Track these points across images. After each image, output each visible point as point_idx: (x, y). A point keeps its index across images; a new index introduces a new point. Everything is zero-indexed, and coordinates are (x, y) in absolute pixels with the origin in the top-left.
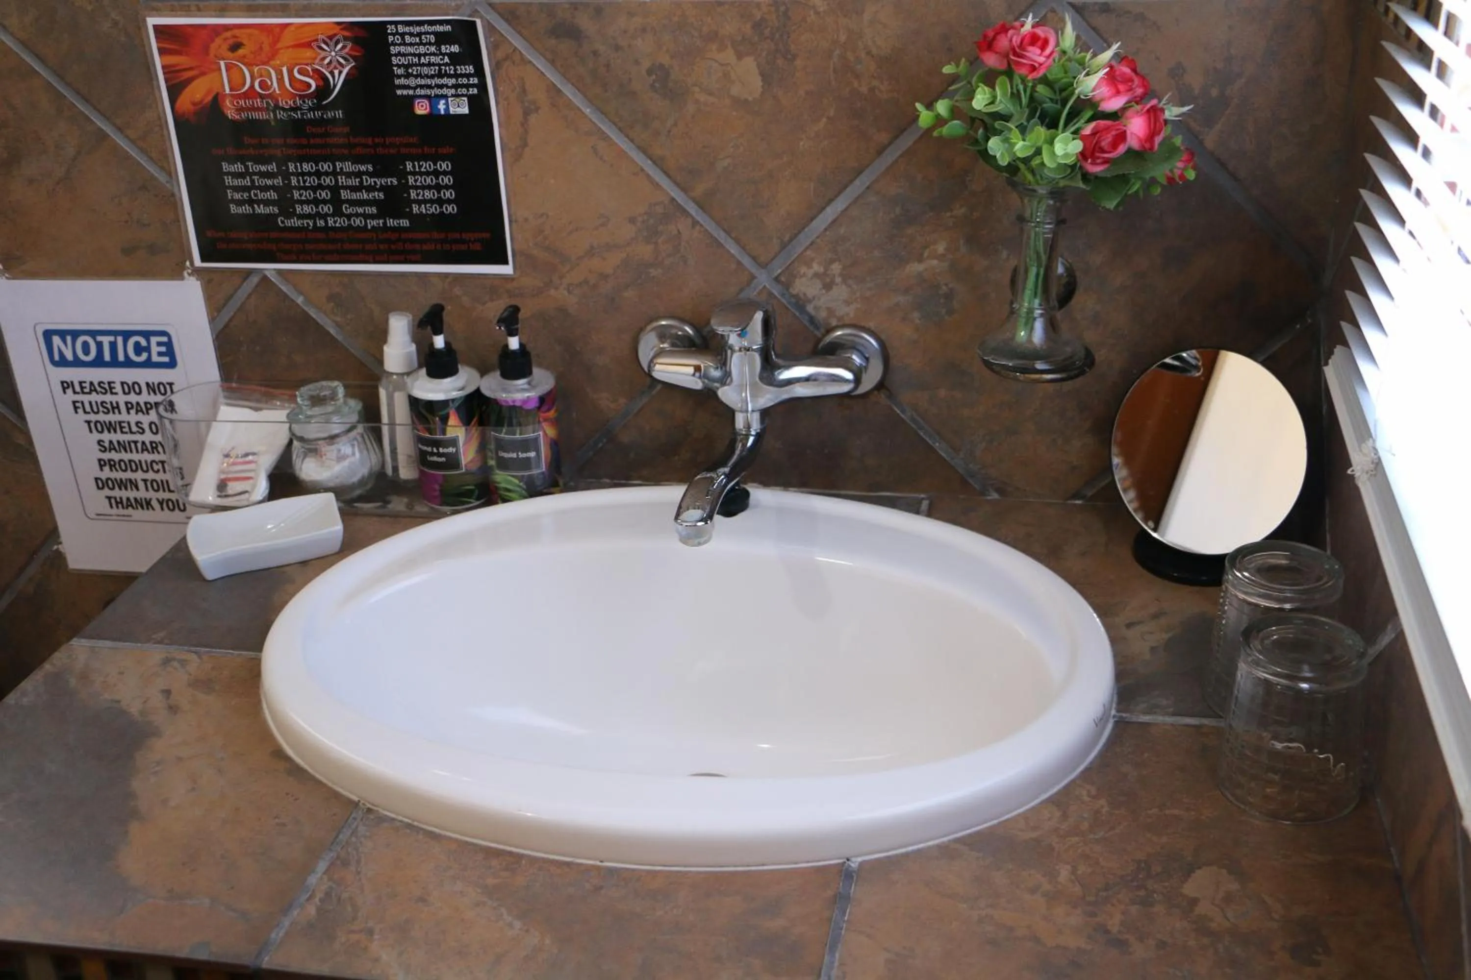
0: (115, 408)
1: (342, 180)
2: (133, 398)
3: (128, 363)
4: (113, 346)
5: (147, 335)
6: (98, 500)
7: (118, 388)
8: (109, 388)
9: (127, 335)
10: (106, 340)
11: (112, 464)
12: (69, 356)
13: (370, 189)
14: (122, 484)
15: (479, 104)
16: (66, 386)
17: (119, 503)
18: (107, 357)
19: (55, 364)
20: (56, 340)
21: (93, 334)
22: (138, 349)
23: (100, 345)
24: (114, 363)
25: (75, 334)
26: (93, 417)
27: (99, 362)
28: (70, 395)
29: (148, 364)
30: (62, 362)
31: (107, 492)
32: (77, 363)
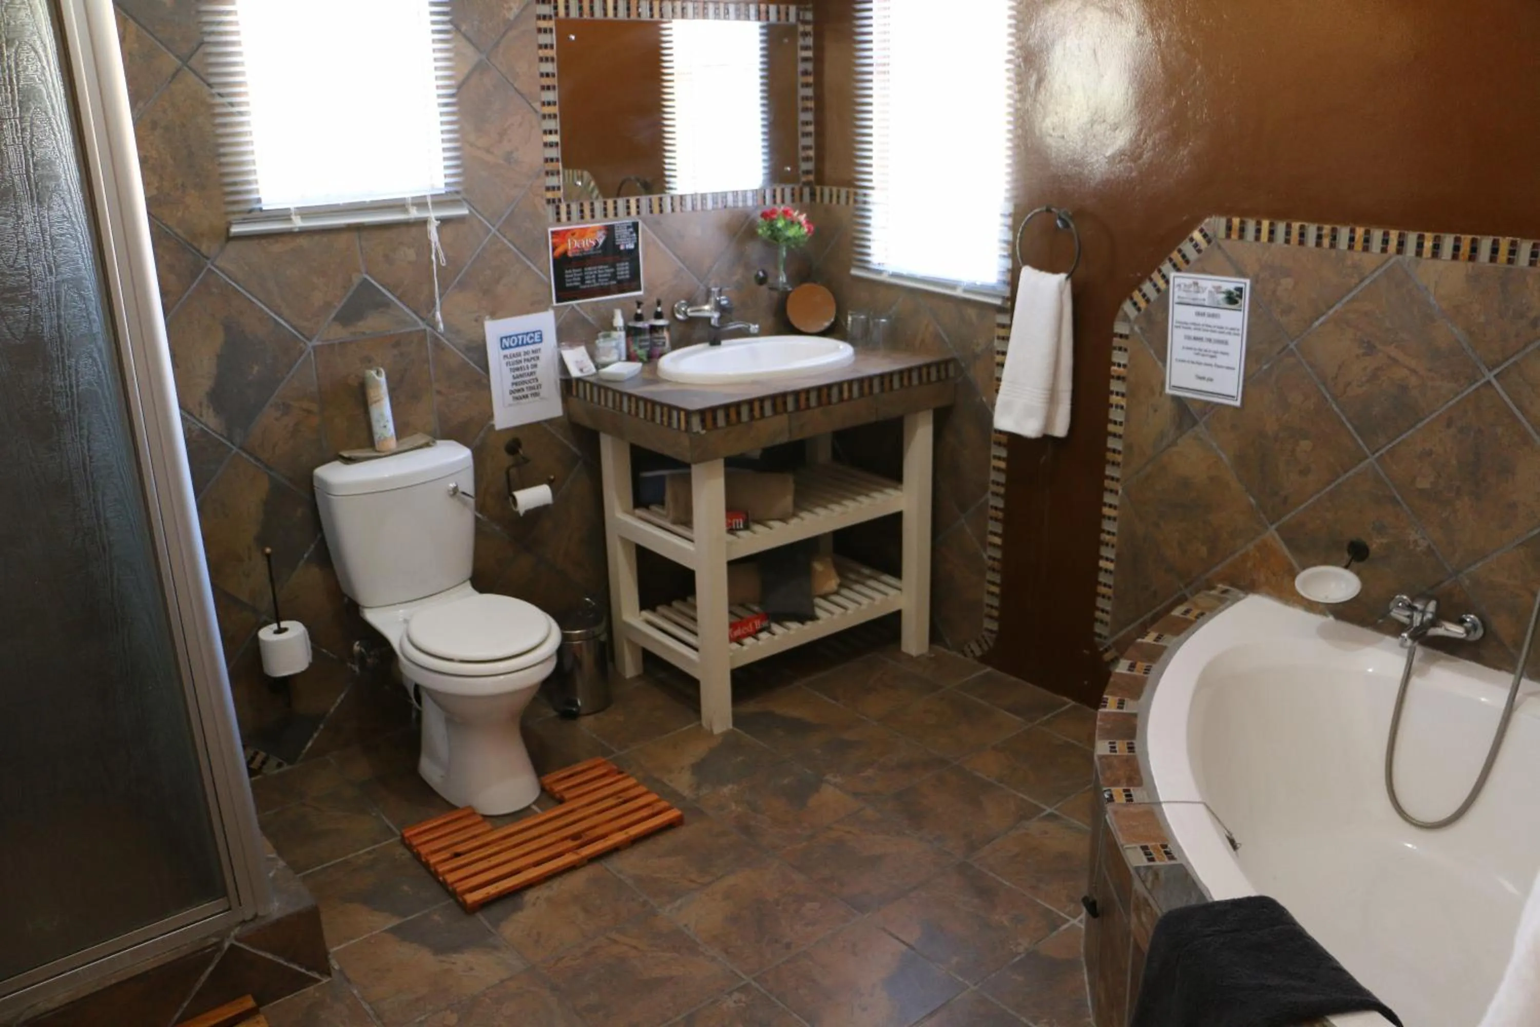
0: (521, 361)
1: (599, 271)
2: (527, 357)
3: (527, 344)
4: (523, 339)
5: (534, 333)
6: (509, 398)
7: (522, 354)
8: (519, 355)
9: (527, 334)
10: (520, 337)
11: (516, 384)
12: (507, 345)
13: (607, 273)
14: (519, 391)
15: (637, 245)
16: (505, 356)
17: (517, 398)
18: (520, 343)
19: (503, 349)
20: (504, 340)
21: (517, 335)
22: (531, 338)
23: (518, 340)
24: (523, 345)
25: (510, 337)
26: (512, 367)
27: (518, 345)
28: (507, 360)
29: (534, 343)
30: (506, 348)
31: (513, 395)
32: (511, 347)
